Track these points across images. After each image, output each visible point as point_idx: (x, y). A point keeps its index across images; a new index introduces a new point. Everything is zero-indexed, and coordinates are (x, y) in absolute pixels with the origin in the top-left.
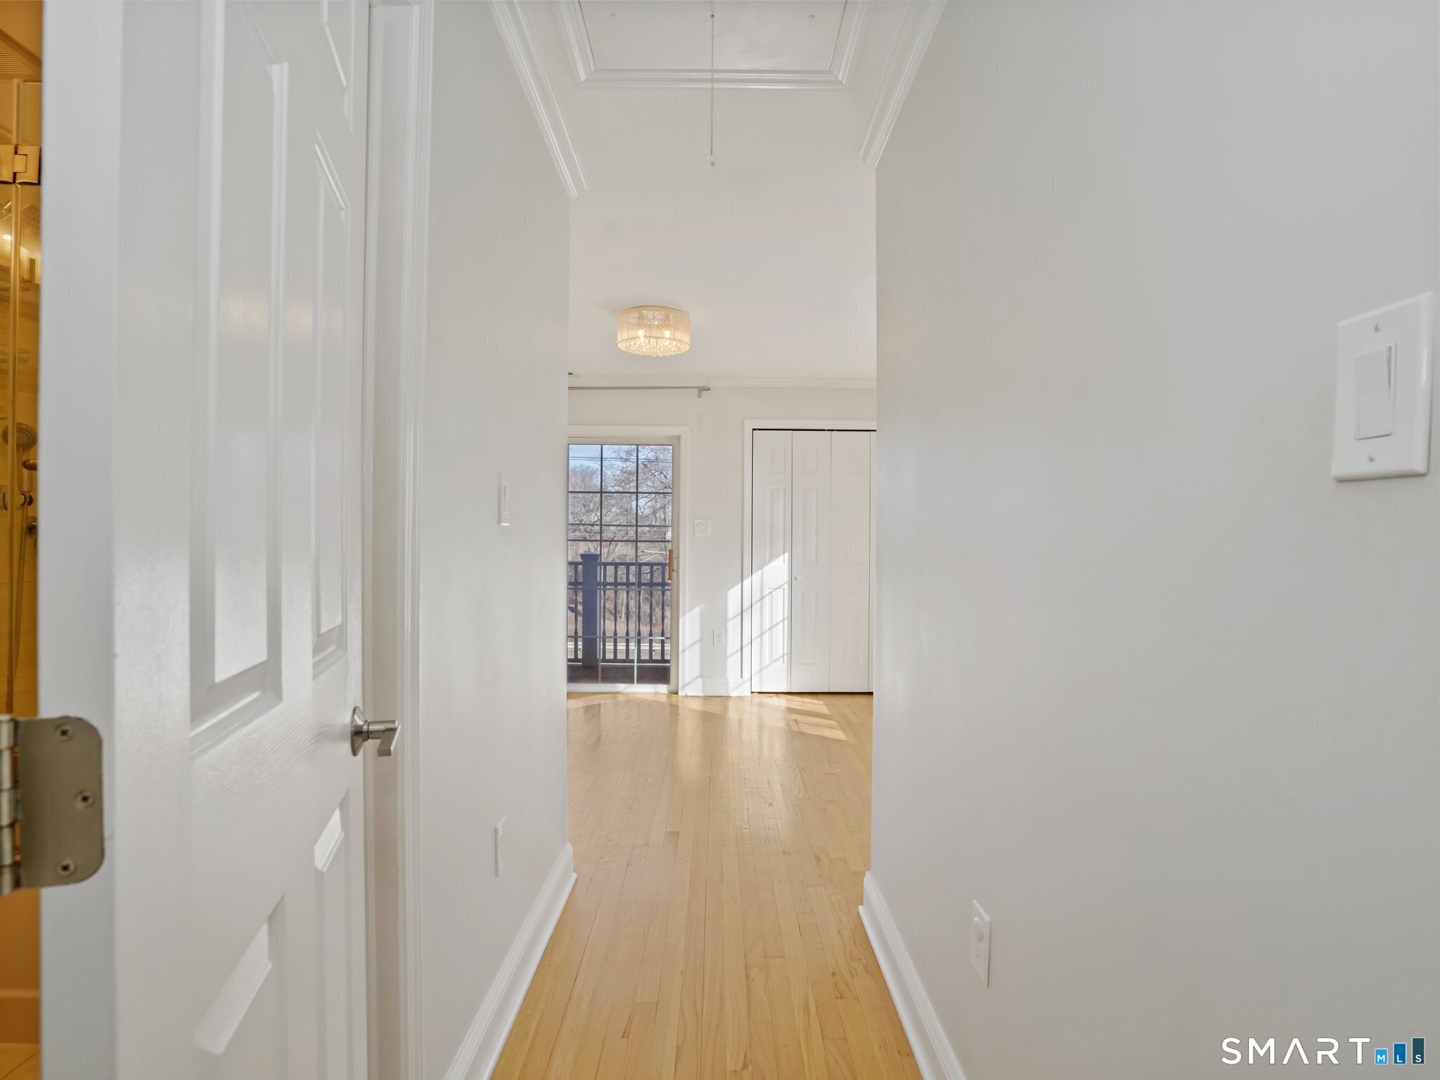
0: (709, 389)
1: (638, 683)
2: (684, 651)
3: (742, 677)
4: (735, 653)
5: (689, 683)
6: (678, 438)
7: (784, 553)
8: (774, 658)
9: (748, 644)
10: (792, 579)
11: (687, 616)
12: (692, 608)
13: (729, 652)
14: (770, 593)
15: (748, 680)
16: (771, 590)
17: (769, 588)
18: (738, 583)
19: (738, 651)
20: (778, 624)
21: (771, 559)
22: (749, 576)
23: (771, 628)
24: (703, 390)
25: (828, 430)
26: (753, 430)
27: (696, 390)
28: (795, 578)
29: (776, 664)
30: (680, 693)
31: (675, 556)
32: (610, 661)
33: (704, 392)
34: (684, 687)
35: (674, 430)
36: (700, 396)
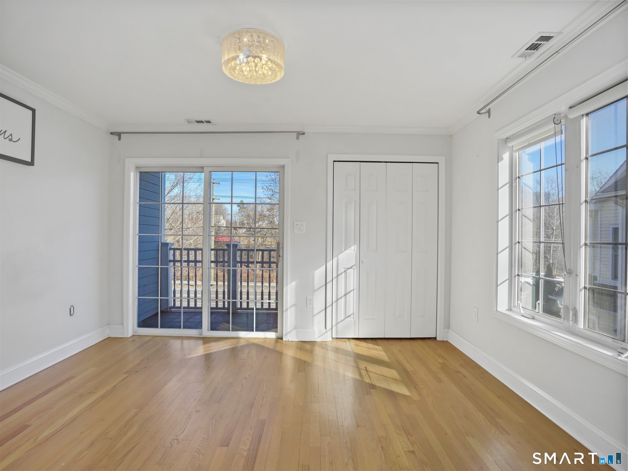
0: (304, 134)
1: (256, 331)
2: (286, 310)
3: (326, 328)
4: (320, 312)
5: (290, 332)
6: (283, 167)
7: (354, 245)
8: (347, 315)
9: (330, 306)
10: (360, 262)
11: (289, 286)
12: (291, 282)
13: (316, 312)
14: (345, 271)
15: (330, 330)
16: (345, 269)
17: (344, 268)
18: (323, 265)
19: (322, 310)
20: (350, 292)
21: (346, 249)
22: (330, 260)
23: (345, 295)
24: (300, 134)
25: (384, 162)
26: (334, 161)
27: (296, 134)
28: (362, 262)
29: (348, 319)
30: (284, 339)
31: (281, 246)
32: (244, 309)
33: (300, 136)
34: (286, 334)
35: (280, 162)
36: (298, 138)
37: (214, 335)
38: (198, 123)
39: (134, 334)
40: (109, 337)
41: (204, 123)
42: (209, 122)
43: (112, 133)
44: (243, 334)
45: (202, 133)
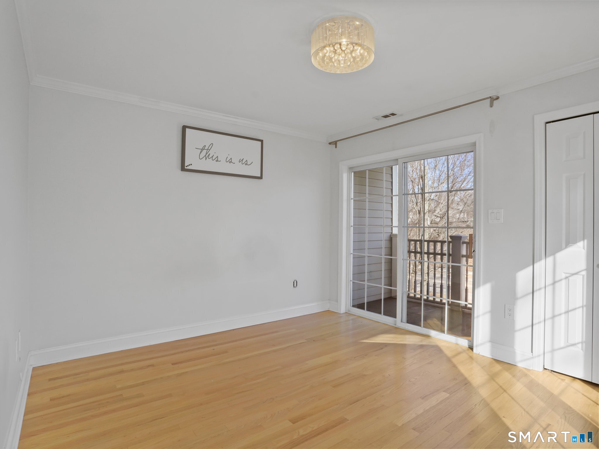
0: (499, 99)
1: (448, 333)
2: (477, 317)
3: (532, 353)
4: (524, 328)
5: (482, 344)
6: (474, 144)
7: (583, 240)
8: (569, 342)
9: (540, 323)
10: (593, 266)
11: (482, 288)
13: (518, 326)
14: (566, 278)
15: (539, 356)
16: (567, 275)
17: (564, 273)
18: (529, 265)
19: (528, 327)
20: (576, 308)
21: (568, 246)
22: (541, 260)
23: (567, 312)
24: (493, 100)
26: (547, 123)
27: (488, 100)
29: (572, 348)
30: (475, 350)
31: (475, 239)
33: (495, 102)
34: (477, 346)
35: (470, 139)
36: (491, 106)
37: (406, 328)
38: (386, 118)
39: (347, 312)
40: (329, 310)
41: (390, 116)
42: (393, 114)
43: (330, 144)
44: (433, 333)
45: (390, 126)
